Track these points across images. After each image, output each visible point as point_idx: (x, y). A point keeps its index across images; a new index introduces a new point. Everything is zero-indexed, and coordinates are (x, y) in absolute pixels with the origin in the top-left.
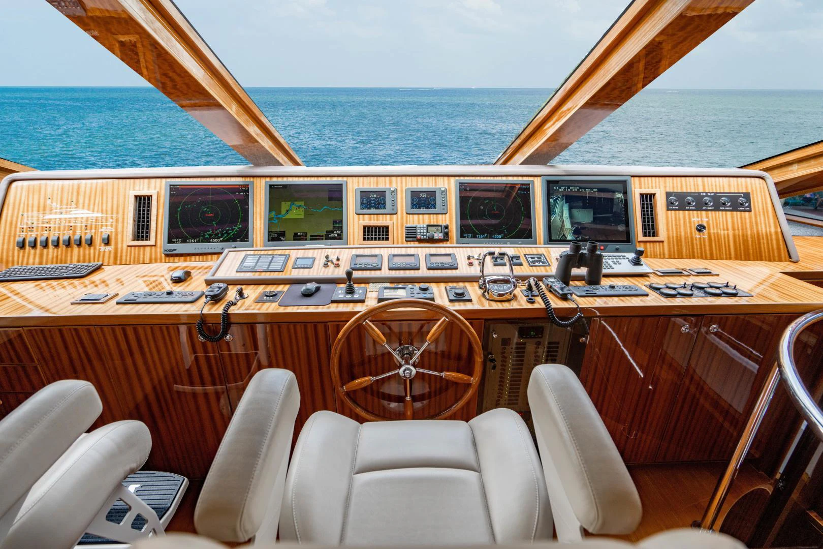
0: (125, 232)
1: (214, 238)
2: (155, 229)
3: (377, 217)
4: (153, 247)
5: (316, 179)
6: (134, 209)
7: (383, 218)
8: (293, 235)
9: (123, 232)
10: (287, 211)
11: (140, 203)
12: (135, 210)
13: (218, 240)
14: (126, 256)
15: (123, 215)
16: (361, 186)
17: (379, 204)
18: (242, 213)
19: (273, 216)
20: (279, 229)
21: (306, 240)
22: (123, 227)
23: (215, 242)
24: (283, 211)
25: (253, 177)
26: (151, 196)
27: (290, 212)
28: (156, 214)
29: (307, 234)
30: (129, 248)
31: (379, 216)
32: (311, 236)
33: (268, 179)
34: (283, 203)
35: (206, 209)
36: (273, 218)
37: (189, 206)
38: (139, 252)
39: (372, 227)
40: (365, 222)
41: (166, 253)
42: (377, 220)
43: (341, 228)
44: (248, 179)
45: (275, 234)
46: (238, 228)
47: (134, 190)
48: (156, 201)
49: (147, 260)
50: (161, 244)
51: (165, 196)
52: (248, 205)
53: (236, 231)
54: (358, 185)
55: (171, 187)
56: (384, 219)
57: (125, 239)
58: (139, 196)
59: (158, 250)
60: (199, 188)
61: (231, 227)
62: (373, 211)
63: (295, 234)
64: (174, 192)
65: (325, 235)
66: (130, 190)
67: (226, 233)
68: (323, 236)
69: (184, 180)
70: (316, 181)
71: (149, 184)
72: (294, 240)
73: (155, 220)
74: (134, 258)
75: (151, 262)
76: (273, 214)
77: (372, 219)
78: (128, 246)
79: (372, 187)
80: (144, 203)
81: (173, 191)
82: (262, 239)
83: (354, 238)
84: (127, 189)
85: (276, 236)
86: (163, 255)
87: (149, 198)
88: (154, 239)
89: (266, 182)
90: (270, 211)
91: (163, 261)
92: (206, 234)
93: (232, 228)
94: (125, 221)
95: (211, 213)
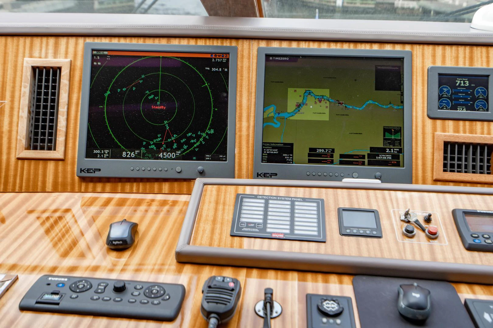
0: (14, 133)
1: (166, 150)
2: (64, 129)
3: (471, 126)
4: (60, 163)
5: (352, 46)
6: (30, 91)
7: (482, 129)
8: (308, 151)
9: (10, 131)
10: (299, 106)
11: (40, 80)
12: (32, 92)
13: (173, 155)
14: (15, 176)
15: (12, 101)
16: (439, 64)
17: (474, 99)
18: (214, 107)
19: (272, 114)
20: (281, 139)
21: (332, 162)
22: (11, 123)
23: (167, 159)
24: (291, 106)
25: (237, 38)
26: (60, 68)
27: (303, 109)
28: (67, 102)
29: (333, 151)
30: (20, 162)
31: (474, 123)
32: (342, 156)
33: (263, 44)
34: (291, 91)
35: (152, 96)
36: (273, 117)
37: (124, 89)
38: (36, 169)
39: (460, 145)
40: (447, 134)
41: (83, 174)
42: (471, 132)
43: (400, 142)
44: (227, 43)
45: (274, 148)
46: (207, 134)
47: (31, 56)
48: (68, 78)
49: (49, 186)
50: (73, 158)
51: (82, 70)
52: (227, 93)
53: (205, 139)
54: (434, 62)
55: (95, 52)
56: (486, 131)
57: (13, 145)
58: (38, 67)
59: (69, 168)
60: (141, 57)
61: (195, 132)
62: (462, 112)
63: (311, 150)
64: (99, 64)
65: (368, 154)
66: (24, 56)
67: (185, 143)
68: (363, 157)
69: (115, 41)
70: (352, 50)
71: (56, 46)
72: (310, 161)
73: (66, 113)
74: (28, 180)
75: (55, 190)
76: (271, 110)
77: (461, 128)
78: (19, 159)
79: (461, 65)
80: (47, 81)
81: (97, 61)
82: (250, 156)
83: (424, 165)
84: (20, 55)
85: (276, 151)
86: (77, 178)
87: (56, 71)
88: (63, 149)
89: (259, 50)
90: (266, 105)
91: (77, 189)
92: (152, 143)
93: (197, 135)
94: (15, 113)
95: (160, 105)
